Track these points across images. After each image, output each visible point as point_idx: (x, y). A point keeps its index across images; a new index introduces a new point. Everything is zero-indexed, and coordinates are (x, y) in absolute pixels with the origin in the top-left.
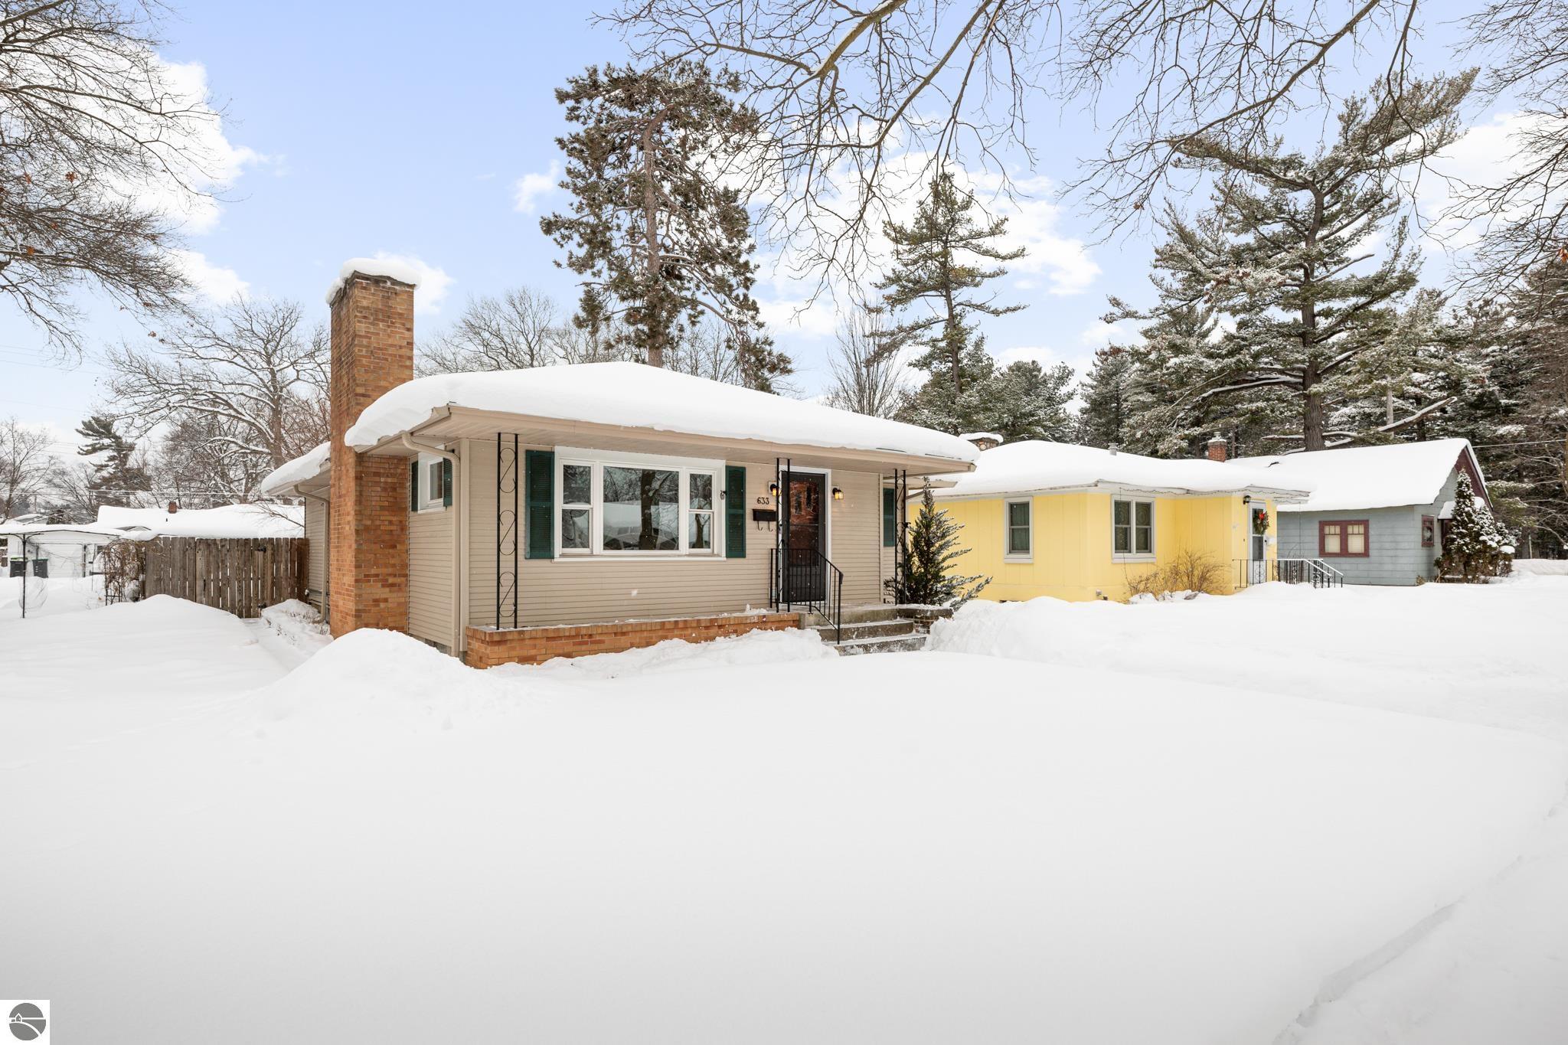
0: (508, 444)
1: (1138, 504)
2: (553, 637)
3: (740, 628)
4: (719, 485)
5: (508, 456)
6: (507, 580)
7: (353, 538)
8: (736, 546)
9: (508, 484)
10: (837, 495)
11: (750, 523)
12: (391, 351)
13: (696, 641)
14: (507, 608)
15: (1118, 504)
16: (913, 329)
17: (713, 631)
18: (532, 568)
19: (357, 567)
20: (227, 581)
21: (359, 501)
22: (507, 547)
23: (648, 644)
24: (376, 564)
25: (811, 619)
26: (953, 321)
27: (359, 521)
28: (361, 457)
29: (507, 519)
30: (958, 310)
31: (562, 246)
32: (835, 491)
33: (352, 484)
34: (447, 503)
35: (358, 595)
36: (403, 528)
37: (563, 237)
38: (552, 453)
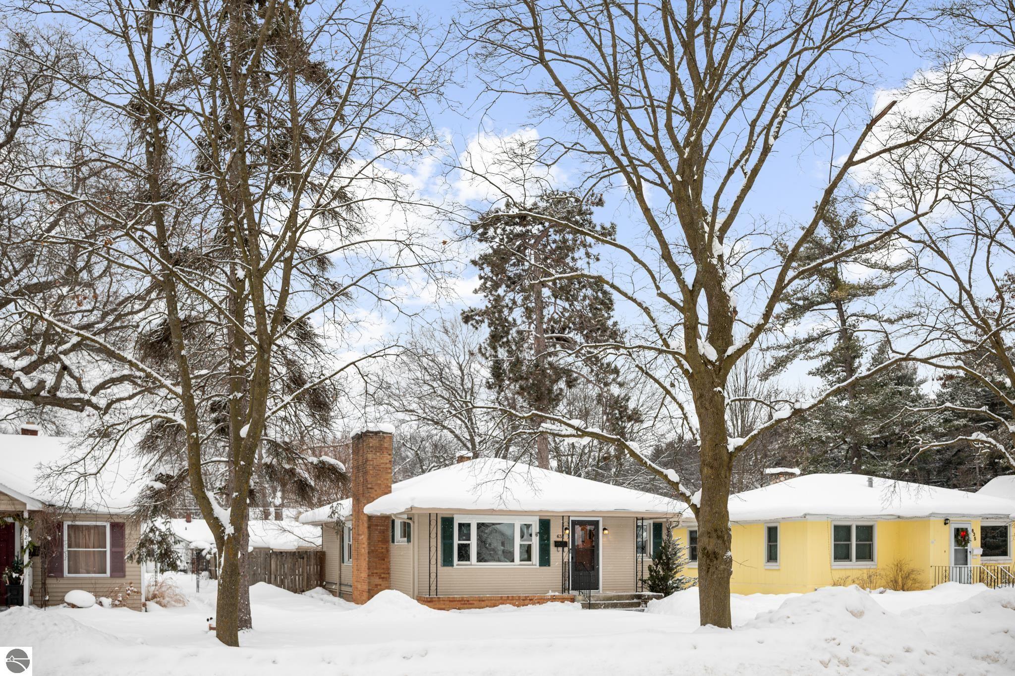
0: (433, 518)
1: (857, 527)
2: (452, 601)
3: (542, 601)
4: (535, 528)
5: (433, 523)
6: (433, 576)
7: (367, 555)
8: (545, 560)
9: (433, 535)
10: (606, 532)
11: (553, 549)
12: (382, 466)
13: (518, 606)
14: (433, 587)
15: (837, 528)
16: (807, 341)
17: (526, 602)
18: (444, 571)
19: (369, 569)
20: (285, 575)
21: (369, 538)
22: (433, 561)
23: (494, 606)
24: (376, 568)
25: (581, 598)
26: (846, 333)
27: (369, 547)
28: (370, 518)
29: (433, 549)
30: (851, 321)
31: (477, 328)
32: (604, 529)
33: (366, 531)
34: (409, 541)
35: (369, 583)
36: (388, 551)
37: (477, 322)
38: (453, 518)
